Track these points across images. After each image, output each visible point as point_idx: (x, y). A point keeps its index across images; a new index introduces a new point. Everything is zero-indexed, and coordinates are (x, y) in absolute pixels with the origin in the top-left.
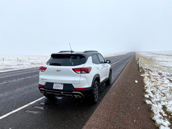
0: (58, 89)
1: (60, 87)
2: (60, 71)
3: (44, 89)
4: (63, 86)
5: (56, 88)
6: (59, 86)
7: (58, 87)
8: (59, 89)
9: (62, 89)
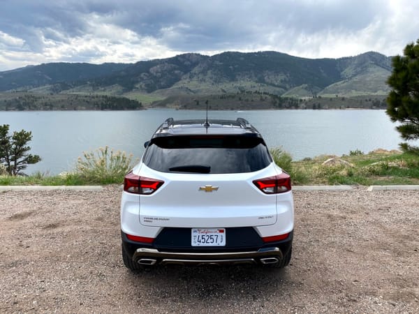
0: (210, 245)
1: (215, 238)
2: (216, 189)
3: (155, 251)
4: (224, 234)
5: (202, 245)
6: (211, 237)
7: (210, 241)
8: (214, 244)
9: (223, 244)
